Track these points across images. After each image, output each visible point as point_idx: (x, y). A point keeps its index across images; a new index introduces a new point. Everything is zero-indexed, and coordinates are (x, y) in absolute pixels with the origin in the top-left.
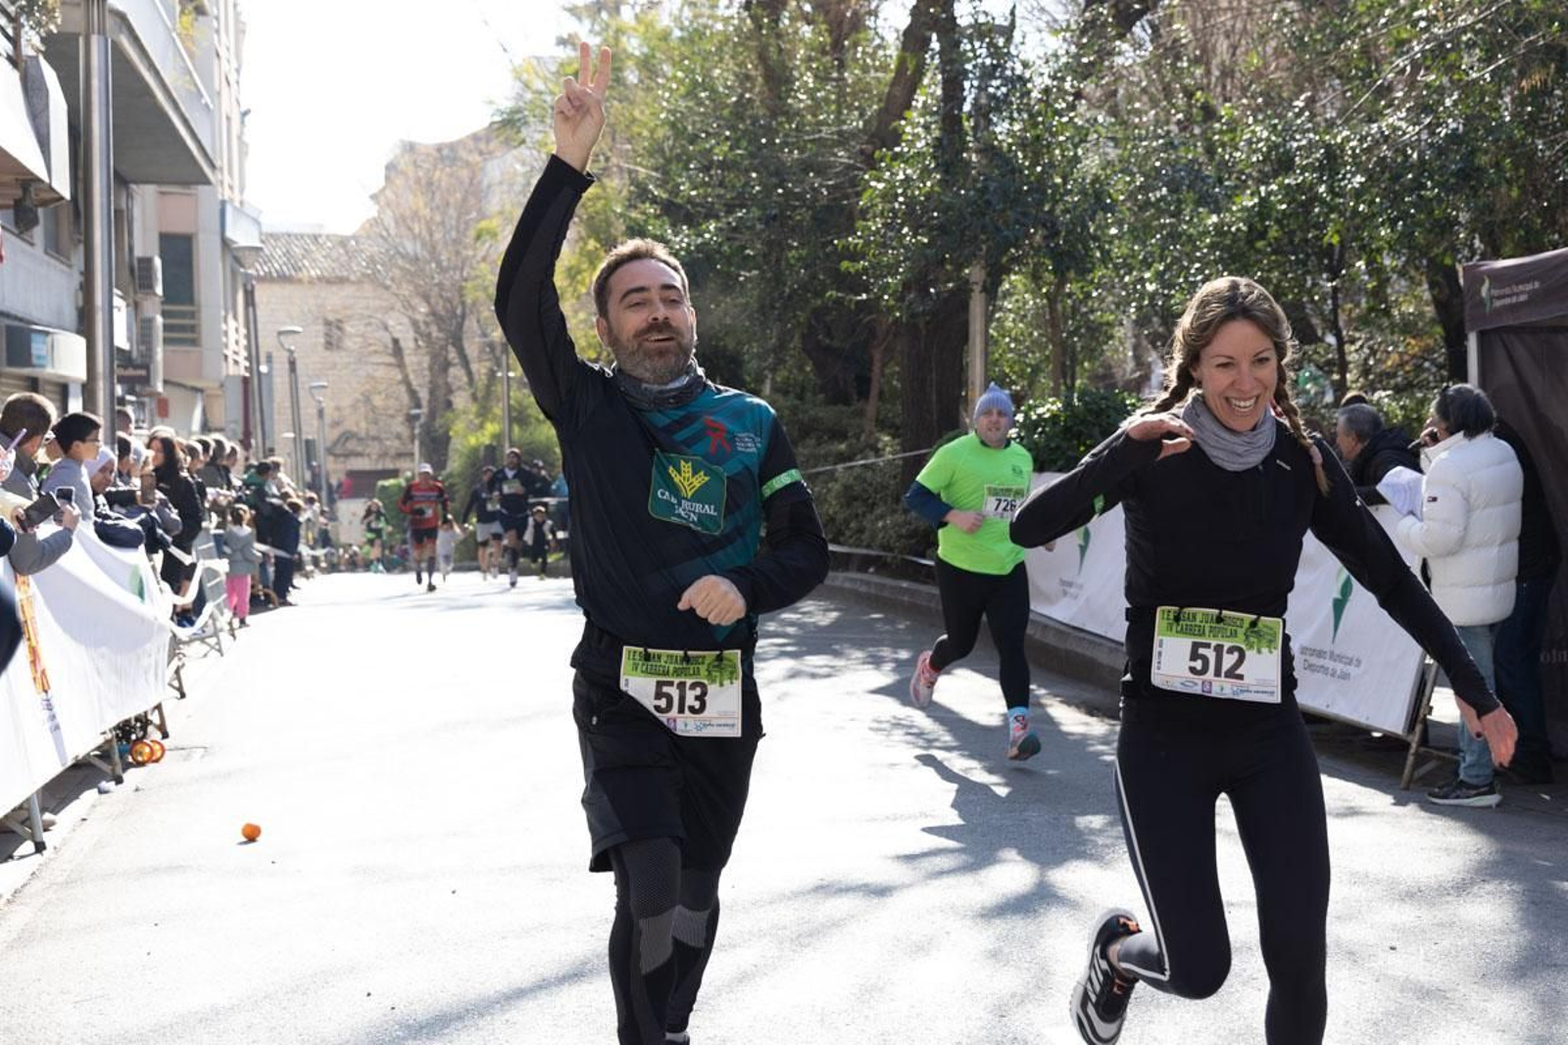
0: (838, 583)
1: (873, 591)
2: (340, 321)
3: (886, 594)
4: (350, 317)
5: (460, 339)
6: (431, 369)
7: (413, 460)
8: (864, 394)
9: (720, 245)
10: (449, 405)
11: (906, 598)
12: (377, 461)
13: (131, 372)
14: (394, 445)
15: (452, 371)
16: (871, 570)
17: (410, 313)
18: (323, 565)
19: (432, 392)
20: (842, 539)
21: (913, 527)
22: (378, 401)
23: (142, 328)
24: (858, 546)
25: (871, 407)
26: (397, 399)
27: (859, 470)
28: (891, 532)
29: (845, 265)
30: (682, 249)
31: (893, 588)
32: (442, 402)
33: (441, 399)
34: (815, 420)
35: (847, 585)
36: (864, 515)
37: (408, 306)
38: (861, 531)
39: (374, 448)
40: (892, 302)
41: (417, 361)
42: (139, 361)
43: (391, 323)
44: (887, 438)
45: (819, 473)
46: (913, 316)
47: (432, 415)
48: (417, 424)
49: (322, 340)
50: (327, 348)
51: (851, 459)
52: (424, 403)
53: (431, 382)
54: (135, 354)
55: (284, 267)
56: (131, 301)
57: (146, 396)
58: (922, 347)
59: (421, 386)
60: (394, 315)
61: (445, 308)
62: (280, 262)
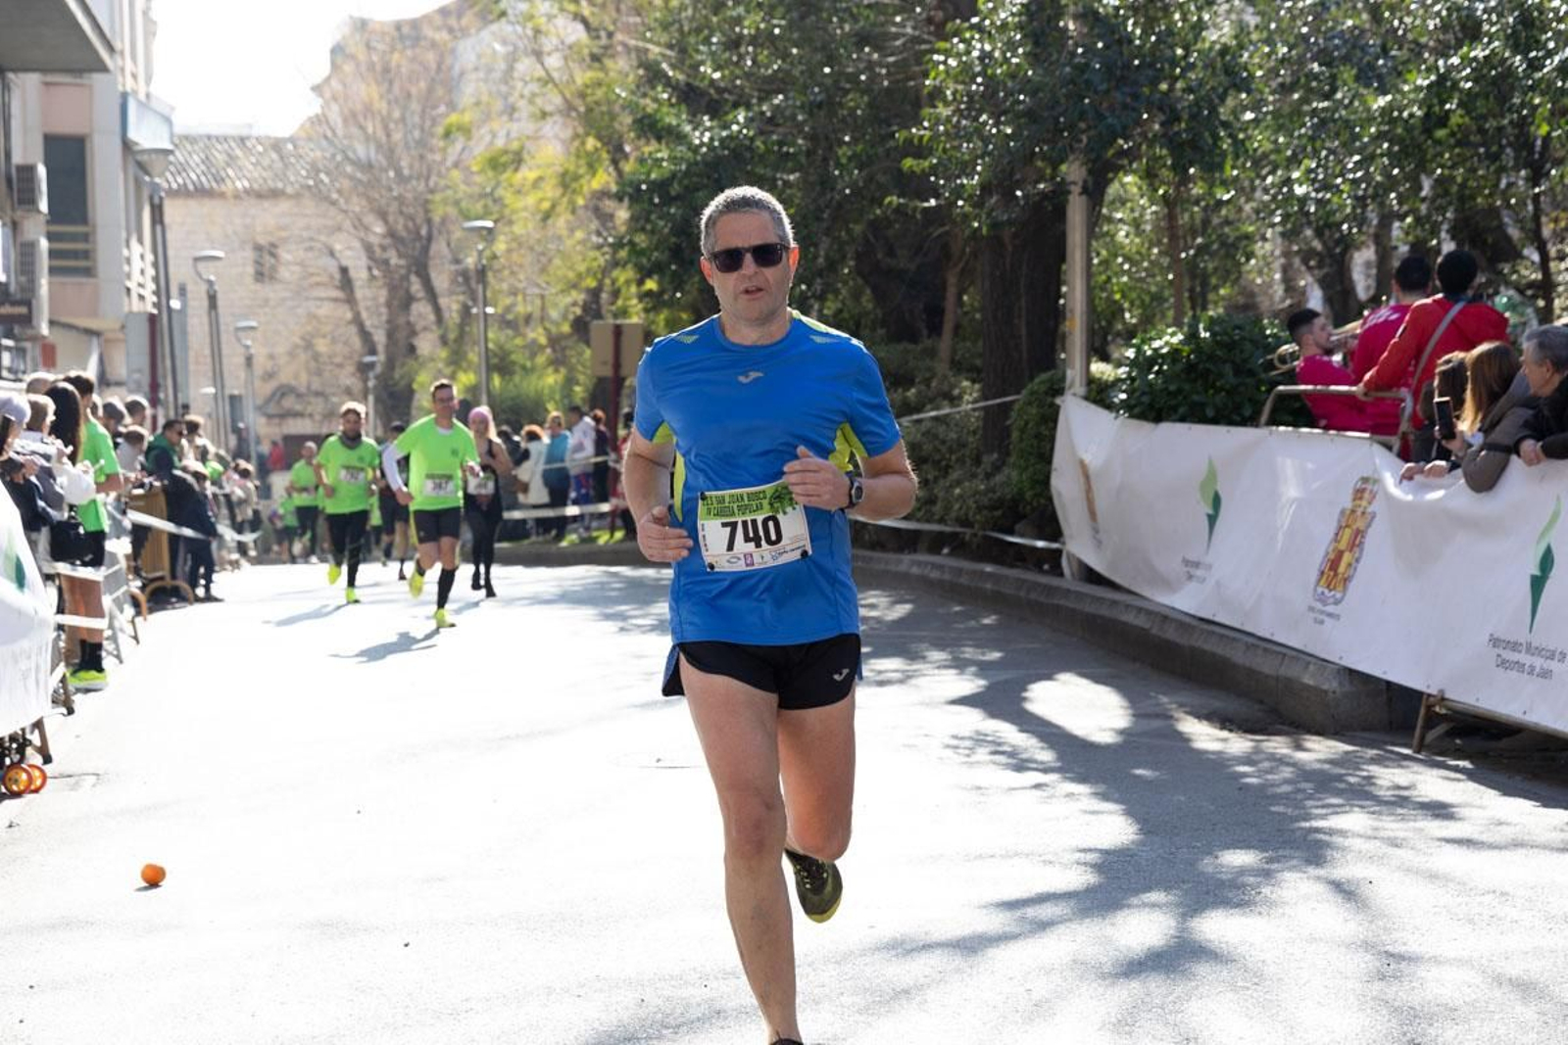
0: (903, 568)
1: (947, 577)
2: (273, 245)
3: (964, 580)
4: (285, 240)
5: (425, 267)
6: (389, 305)
8: (936, 329)
9: (752, 139)
10: (412, 349)
11: (989, 586)
12: (321, 422)
13: (9, 310)
15: (416, 307)
16: (946, 551)
17: (362, 234)
19: (390, 335)
21: (995, 497)
22: (322, 346)
23: (22, 254)
24: (928, 521)
25: (945, 343)
26: (346, 343)
27: (929, 424)
28: (971, 502)
29: (908, 163)
31: (974, 572)
32: (402, 345)
35: (915, 570)
36: (936, 479)
37: (359, 224)
39: (317, 406)
40: (967, 209)
41: (371, 296)
42: (18, 297)
43: (338, 247)
44: (966, 383)
46: (995, 226)
47: (390, 364)
48: (371, 375)
49: (250, 270)
50: (257, 280)
51: (919, 410)
52: (381, 348)
53: (389, 322)
54: (13, 288)
55: (203, 179)
56: (8, 220)
57: (26, 340)
58: (1008, 267)
59: (376, 327)
60: (342, 236)
61: (406, 227)
62: (198, 171)
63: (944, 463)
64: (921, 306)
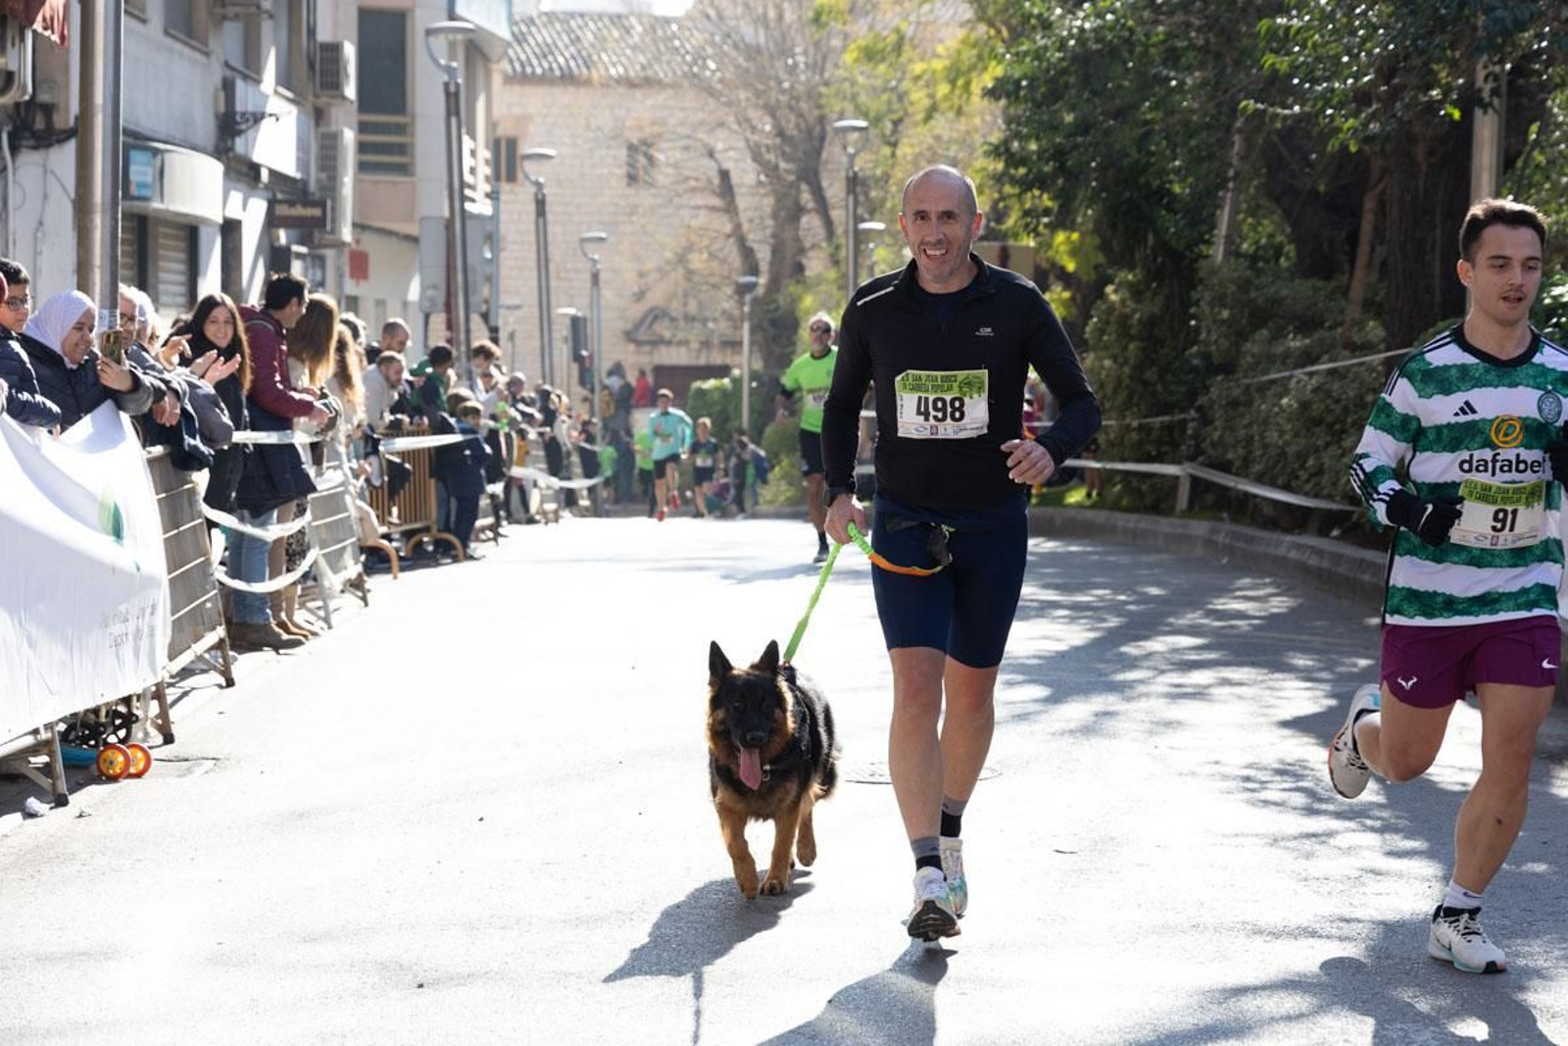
0: (1281, 551)
1: (1325, 564)
2: (647, 144)
3: (1342, 569)
4: (660, 135)
5: (816, 174)
6: (775, 215)
7: (740, 353)
8: (1350, 261)
10: (800, 269)
11: (1367, 577)
12: (699, 351)
13: (299, 211)
14: (720, 328)
15: (805, 220)
16: (1335, 533)
17: (748, 134)
18: (584, 503)
19: (777, 251)
20: (1294, 483)
22: (697, 261)
23: (322, 147)
24: (1316, 496)
26: (723, 261)
27: (1322, 379)
29: (1270, 60)
30: (1071, 36)
32: (790, 266)
33: (788, 264)
34: (1276, 301)
35: (1293, 555)
37: (744, 121)
38: (1319, 472)
39: (695, 335)
40: (1337, 120)
41: (754, 203)
42: (317, 196)
43: (720, 146)
45: (1273, 382)
47: (775, 284)
48: (748, 298)
49: (622, 171)
50: (629, 185)
51: (1314, 362)
52: (764, 266)
53: (774, 236)
54: (313, 186)
55: (572, 63)
56: (309, 106)
57: (326, 246)
58: (1421, 191)
59: (761, 242)
60: (722, 134)
61: (797, 126)
62: (567, 55)
63: (1337, 427)
64: (1343, 235)
